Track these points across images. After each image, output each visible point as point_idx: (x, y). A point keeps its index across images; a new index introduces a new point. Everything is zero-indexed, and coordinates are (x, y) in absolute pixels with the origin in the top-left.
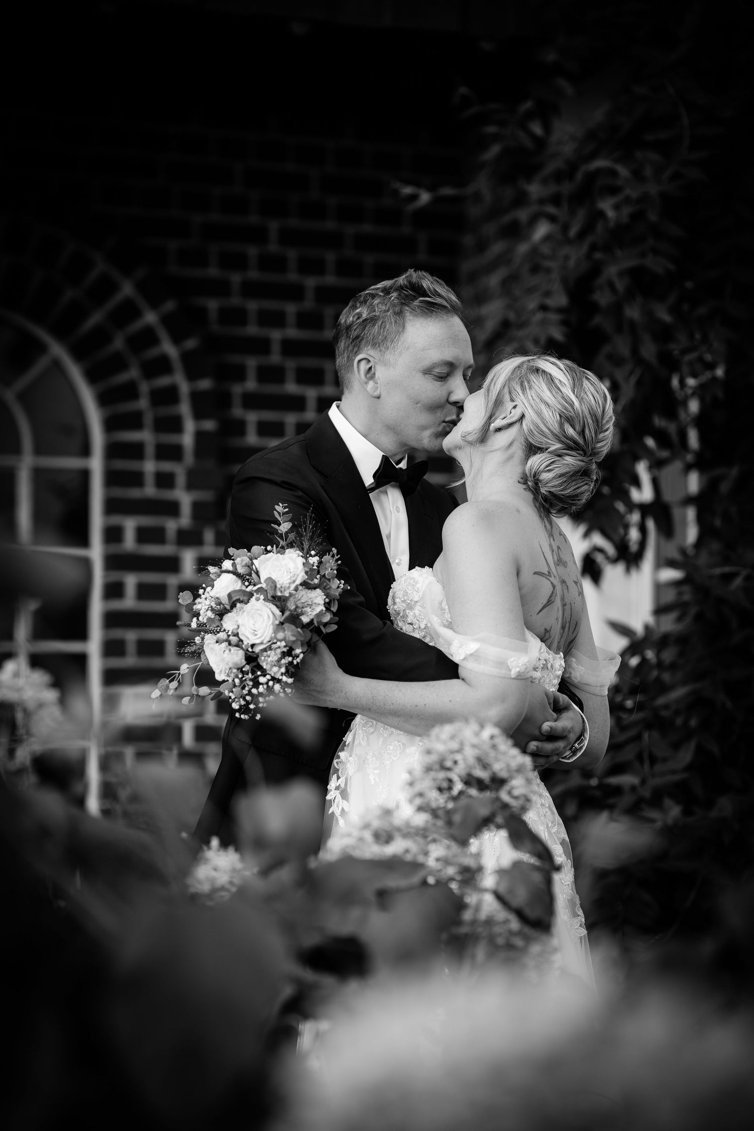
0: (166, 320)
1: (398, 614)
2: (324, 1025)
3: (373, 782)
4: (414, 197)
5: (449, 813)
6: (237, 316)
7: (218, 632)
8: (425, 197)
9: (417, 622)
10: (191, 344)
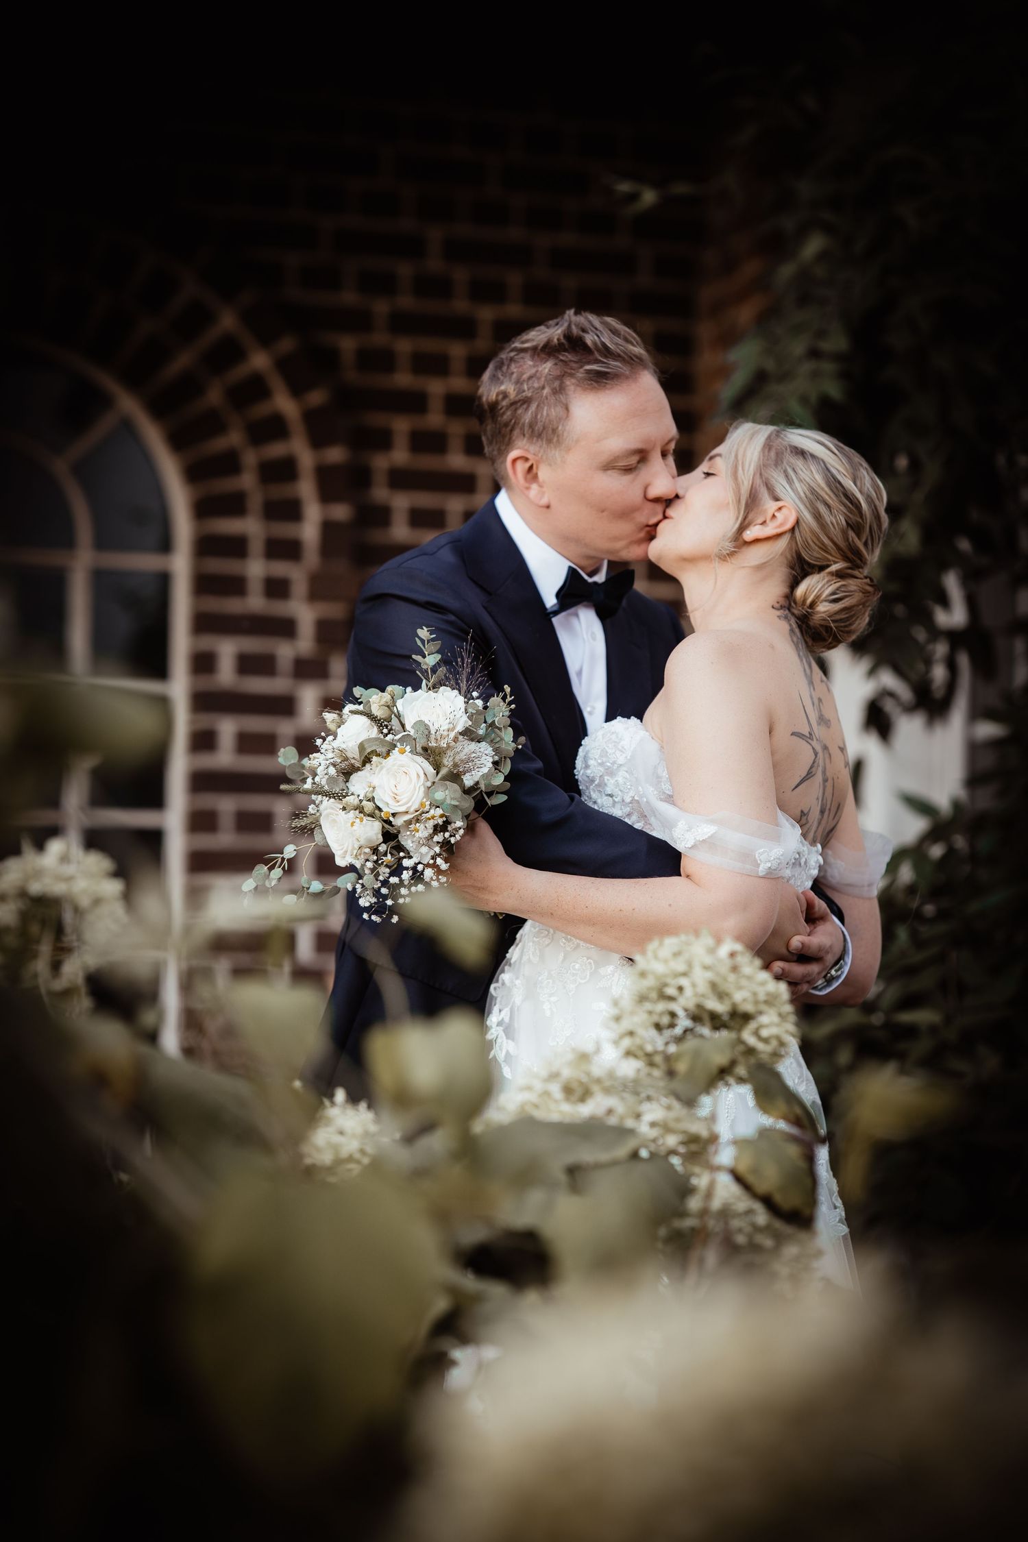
0: (283, 365)
1: (592, 781)
2: (489, 1352)
3: (548, 1013)
4: (634, 197)
5: (668, 1058)
6: (382, 361)
7: (345, 797)
8: (649, 197)
9: (620, 793)
10: (317, 397)
